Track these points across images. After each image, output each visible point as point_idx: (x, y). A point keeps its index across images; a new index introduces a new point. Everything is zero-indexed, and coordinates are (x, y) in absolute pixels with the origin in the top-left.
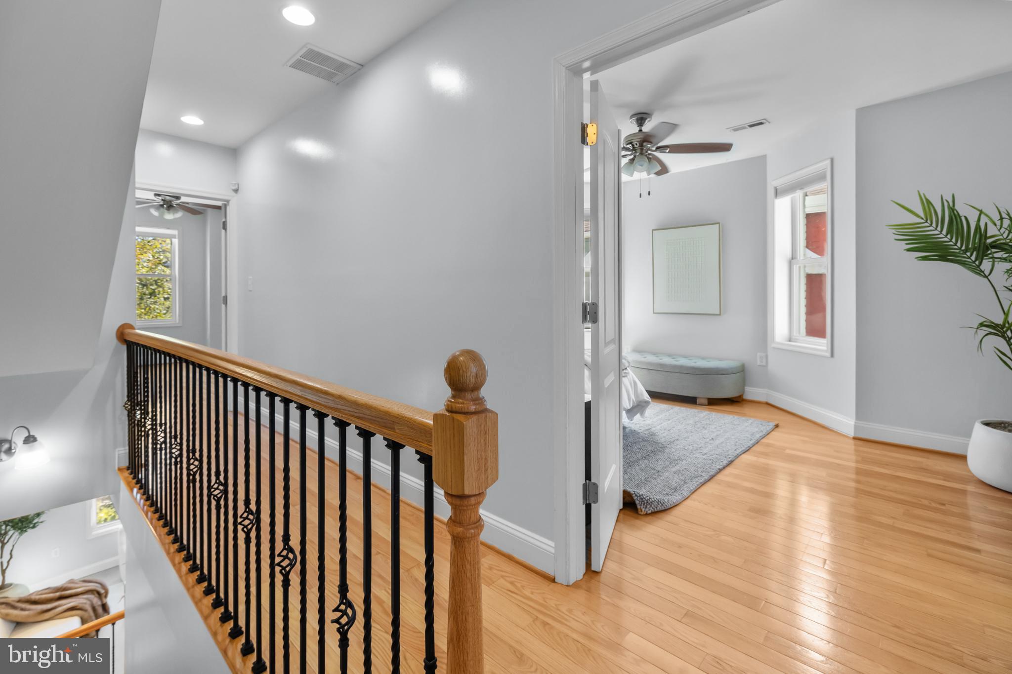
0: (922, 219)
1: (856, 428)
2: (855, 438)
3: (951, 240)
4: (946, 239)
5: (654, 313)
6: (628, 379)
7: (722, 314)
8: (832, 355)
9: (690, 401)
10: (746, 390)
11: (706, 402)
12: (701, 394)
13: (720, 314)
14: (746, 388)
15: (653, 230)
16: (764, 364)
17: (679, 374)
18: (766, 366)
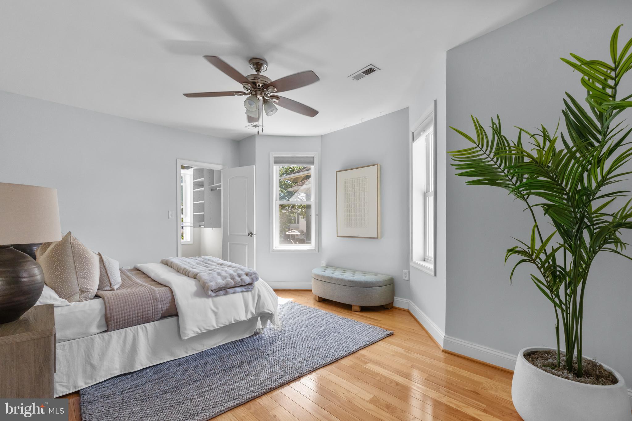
0: (476, 143)
1: (445, 341)
2: (444, 351)
3: (496, 163)
4: (492, 163)
5: (337, 237)
6: (252, 294)
7: (379, 238)
8: (435, 275)
9: (347, 307)
10: (395, 299)
11: (358, 309)
12: (356, 303)
13: (377, 238)
14: (395, 297)
15: (337, 172)
16: (407, 279)
17: (340, 286)
18: (409, 280)
